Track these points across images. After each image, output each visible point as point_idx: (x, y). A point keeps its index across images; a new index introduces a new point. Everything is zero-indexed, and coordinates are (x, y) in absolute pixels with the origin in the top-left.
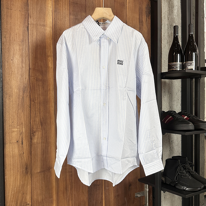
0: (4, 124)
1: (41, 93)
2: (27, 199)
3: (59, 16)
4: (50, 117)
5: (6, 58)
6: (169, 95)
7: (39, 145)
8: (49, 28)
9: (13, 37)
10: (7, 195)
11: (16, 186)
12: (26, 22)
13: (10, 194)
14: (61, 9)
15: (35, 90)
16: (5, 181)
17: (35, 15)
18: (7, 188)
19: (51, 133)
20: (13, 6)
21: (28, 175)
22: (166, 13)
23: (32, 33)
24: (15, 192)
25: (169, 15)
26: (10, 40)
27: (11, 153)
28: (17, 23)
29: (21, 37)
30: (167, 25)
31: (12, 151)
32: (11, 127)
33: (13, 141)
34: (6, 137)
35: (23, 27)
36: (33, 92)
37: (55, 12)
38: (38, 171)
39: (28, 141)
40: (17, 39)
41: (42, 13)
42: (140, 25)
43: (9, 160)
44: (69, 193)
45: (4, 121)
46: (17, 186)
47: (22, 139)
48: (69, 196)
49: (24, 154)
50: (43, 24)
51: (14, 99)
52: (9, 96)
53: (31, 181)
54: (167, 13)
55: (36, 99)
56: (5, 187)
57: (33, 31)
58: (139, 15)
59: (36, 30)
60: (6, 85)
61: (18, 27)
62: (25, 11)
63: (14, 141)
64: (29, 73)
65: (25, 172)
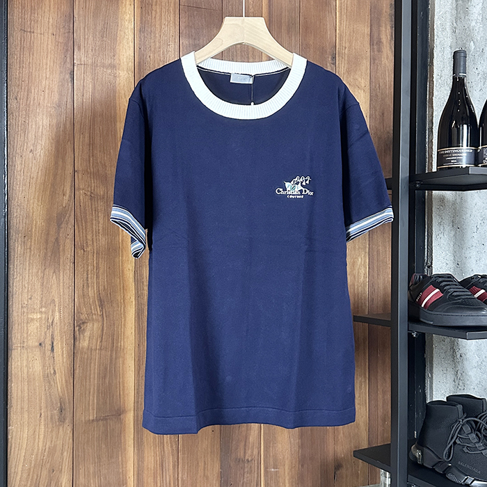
0: (10, 303)
1: (101, 229)
2: (61, 484)
3: (152, 41)
4: (123, 286)
5: (19, 146)
6: (453, 233)
7: (94, 353)
8: (125, 72)
9: (36, 98)
10: (13, 470)
11: (35, 451)
12: (68, 60)
13: (20, 469)
14: (158, 23)
15: (86, 222)
16: (9, 437)
17: (90, 42)
18: (12, 453)
19: (124, 325)
20: (36, 25)
21: (66, 426)
22: (448, 15)
23: (84, 86)
24: (32, 465)
25: (456, 22)
26: (28, 105)
27: (25, 371)
28: (47, 64)
29: (56, 97)
30: (451, 47)
31: (26, 366)
32: (25, 310)
33: (30, 343)
34: (13, 332)
35: (61, 72)
36: (80, 226)
37: (140, 32)
38: (91, 418)
39: (67, 344)
40: (46, 102)
41: (108, 35)
42: (372, 50)
43: (20, 387)
44: (170, 476)
45: (10, 295)
46: (38, 450)
47: (53, 338)
48: (170, 484)
49: (57, 375)
50: (110, 62)
51: (35, 244)
52: (23, 237)
53: (71, 440)
54: (452, 15)
55: (90, 243)
56: (9, 450)
57: (84, 80)
58: (371, 26)
59: (93, 79)
60: (17, 209)
61: (48, 73)
62: (66, 34)
63: (33, 342)
64: (72, 181)
65: (57, 417)
